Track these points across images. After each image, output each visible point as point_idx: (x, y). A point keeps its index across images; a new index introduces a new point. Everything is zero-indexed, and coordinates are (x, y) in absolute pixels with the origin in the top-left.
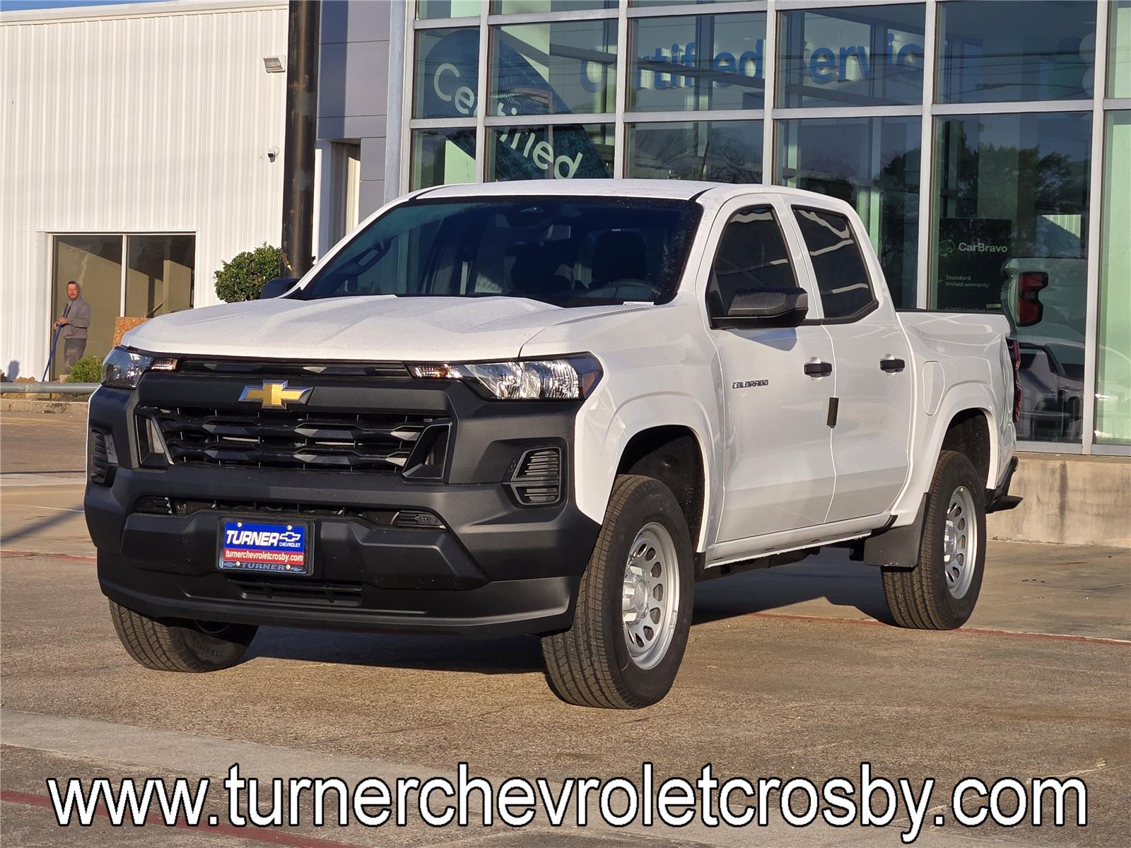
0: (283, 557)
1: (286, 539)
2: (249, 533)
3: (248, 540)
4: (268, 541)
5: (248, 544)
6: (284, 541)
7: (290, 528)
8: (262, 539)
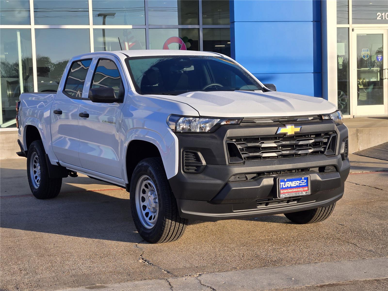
0: (301, 189)
1: (302, 182)
2: (289, 182)
3: (288, 185)
4: (295, 184)
5: (289, 186)
6: (301, 183)
7: (303, 178)
8: (293, 184)
